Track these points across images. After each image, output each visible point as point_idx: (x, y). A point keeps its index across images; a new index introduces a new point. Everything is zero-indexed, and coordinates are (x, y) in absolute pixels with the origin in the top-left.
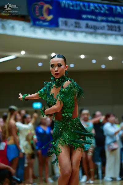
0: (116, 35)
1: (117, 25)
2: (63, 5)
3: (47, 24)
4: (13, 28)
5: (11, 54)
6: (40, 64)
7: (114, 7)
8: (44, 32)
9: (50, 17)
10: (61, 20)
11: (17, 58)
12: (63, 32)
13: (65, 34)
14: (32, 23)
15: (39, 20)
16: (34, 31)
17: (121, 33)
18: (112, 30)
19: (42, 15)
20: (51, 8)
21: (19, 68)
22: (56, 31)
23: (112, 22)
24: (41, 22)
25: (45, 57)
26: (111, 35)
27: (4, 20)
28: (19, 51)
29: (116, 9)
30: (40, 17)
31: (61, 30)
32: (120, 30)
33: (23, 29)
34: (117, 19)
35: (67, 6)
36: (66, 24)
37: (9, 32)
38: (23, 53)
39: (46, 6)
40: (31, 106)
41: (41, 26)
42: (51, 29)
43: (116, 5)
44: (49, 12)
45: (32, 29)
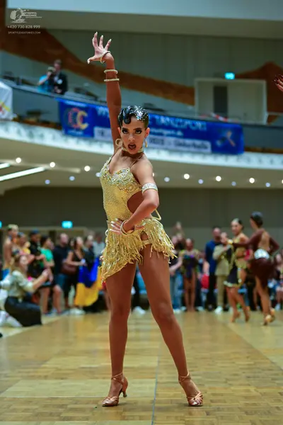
0: (158, 148)
1: (160, 137)
2: (99, 113)
3: (80, 133)
4: (42, 136)
5: (37, 165)
6: (72, 178)
7: (157, 117)
8: (78, 143)
9: (85, 126)
10: (97, 130)
11: (46, 171)
12: (98, 143)
13: (101, 145)
14: (63, 131)
15: (72, 128)
16: (66, 141)
17: (165, 146)
18: (154, 143)
19: (75, 122)
20: (85, 114)
21: (47, 182)
22: (91, 142)
23: (154, 134)
24: (73, 131)
25: (77, 170)
26: (153, 148)
27: (32, 126)
28: (48, 162)
29: (160, 119)
30: (74, 126)
31: (97, 141)
32: (162, 142)
33: (54, 138)
34: (160, 131)
35: (104, 113)
36: (102, 134)
37: (37, 141)
38: (53, 165)
39: (81, 113)
40: (61, 225)
41: (74, 136)
42: (85, 140)
43: (160, 115)
44: (84, 120)
45: (64, 138)
